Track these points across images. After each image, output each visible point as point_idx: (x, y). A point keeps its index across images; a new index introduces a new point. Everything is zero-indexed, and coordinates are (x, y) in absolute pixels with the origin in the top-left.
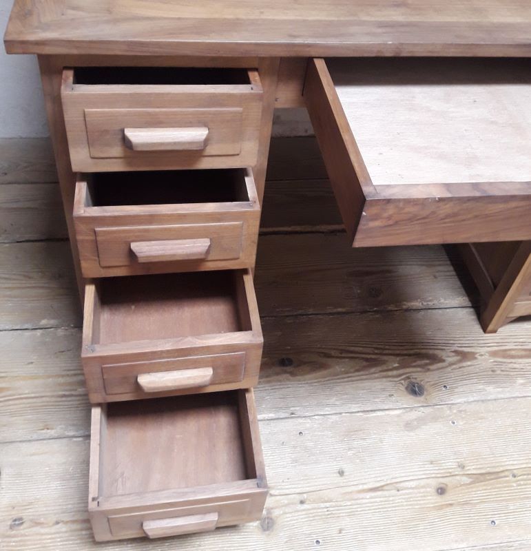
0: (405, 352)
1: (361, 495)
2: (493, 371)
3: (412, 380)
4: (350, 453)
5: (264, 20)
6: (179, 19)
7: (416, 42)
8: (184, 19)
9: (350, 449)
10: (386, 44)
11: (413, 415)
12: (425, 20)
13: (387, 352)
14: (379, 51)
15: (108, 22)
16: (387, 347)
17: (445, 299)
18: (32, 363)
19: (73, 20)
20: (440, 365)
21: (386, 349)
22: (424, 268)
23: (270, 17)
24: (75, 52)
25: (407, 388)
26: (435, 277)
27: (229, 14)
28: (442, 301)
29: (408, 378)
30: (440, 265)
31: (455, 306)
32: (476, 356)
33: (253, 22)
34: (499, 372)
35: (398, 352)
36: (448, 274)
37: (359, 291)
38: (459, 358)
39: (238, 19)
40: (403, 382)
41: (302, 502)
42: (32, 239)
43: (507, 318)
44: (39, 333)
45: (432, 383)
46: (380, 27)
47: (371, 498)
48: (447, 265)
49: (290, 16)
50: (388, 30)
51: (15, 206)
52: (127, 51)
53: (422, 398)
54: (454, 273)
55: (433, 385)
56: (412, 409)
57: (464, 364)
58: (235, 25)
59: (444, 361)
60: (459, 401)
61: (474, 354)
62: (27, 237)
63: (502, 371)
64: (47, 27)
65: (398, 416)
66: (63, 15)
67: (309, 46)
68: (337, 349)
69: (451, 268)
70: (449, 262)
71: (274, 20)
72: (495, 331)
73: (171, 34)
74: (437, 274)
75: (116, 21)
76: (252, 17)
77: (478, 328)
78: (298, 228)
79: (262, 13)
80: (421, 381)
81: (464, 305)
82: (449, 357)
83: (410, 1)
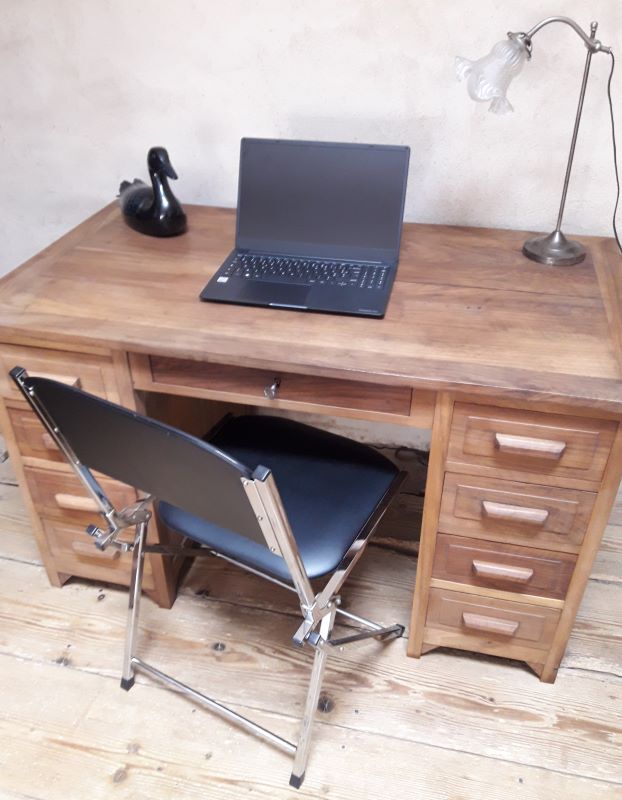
1: (214, 783)
4: (227, 742)
8: (68, 317)
9: (229, 738)
12: (249, 338)
20: (366, 689)
23: (131, 322)
27: (104, 316)
34: (423, 714)
38: (389, 688)
41: (160, 769)
43: (423, 644)
47: (222, 788)
49: (147, 322)
50: (209, 341)
59: (371, 686)
60: (363, 728)
61: (408, 689)
73: (46, 326)
82: (379, 684)
83: (258, 322)
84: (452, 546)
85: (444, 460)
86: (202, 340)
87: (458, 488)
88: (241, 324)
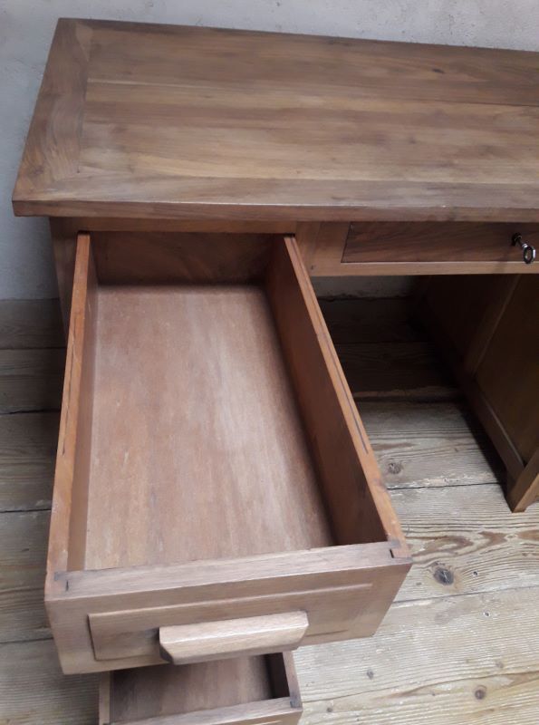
0: (431, 535)
1: (394, 701)
2: (524, 555)
3: (442, 567)
5: (303, 180)
6: (209, 178)
7: (472, 206)
8: (213, 178)
9: (378, 647)
10: (440, 208)
11: (444, 606)
12: (476, 182)
13: (412, 535)
14: (431, 216)
15: (129, 181)
16: (411, 529)
17: (469, 475)
18: (27, 550)
19: (90, 177)
20: (467, 549)
21: (411, 532)
22: (444, 440)
23: (308, 177)
24: (93, 214)
25: (435, 575)
26: (456, 450)
27: (263, 173)
28: (466, 477)
29: (436, 564)
30: (459, 438)
31: (479, 482)
32: (506, 538)
33: (291, 183)
34: (530, 556)
35: (424, 535)
36: (472, 446)
38: (488, 540)
39: (274, 179)
40: (430, 568)
41: (329, 710)
42: (27, 409)
44: (34, 515)
45: (461, 569)
46: (429, 189)
47: (405, 704)
48: (468, 437)
49: (331, 176)
50: (439, 192)
51: (7, 373)
52: (153, 214)
53: (451, 587)
54: (476, 446)
55: (463, 571)
56: (442, 599)
57: (494, 547)
58: (270, 185)
59: (471, 544)
60: (491, 589)
61: (503, 535)
62: (22, 407)
63: (534, 554)
64: (60, 186)
65: (428, 607)
66: (78, 172)
67: (355, 209)
69: (473, 441)
70: (470, 435)
71: (312, 180)
72: (523, 510)
73: (202, 195)
74: (457, 447)
75: (140, 180)
76: (290, 177)
77: (505, 507)
79: (298, 172)
80: (450, 567)
81: (489, 481)
82: (477, 539)
83: (456, 162)
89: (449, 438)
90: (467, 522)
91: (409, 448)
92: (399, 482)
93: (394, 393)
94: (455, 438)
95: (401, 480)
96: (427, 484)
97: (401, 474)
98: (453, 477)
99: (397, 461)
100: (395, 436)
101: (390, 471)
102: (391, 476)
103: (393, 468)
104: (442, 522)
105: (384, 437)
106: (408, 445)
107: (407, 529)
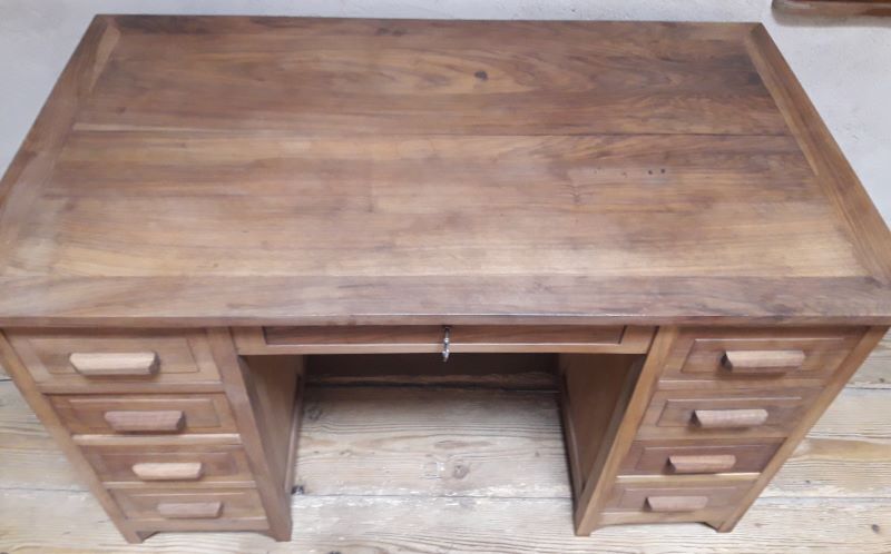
16: (455, 546)
17: (541, 486)
18: (68, 533)
22: (527, 441)
23: (222, 273)
26: (537, 455)
28: (537, 488)
30: (547, 439)
31: (550, 495)
35: (467, 553)
36: (554, 451)
37: (442, 469)
48: (556, 439)
68: (396, 545)
72: (588, 535)
74: (539, 450)
77: (569, 528)
78: (393, 379)
79: (216, 265)
81: (561, 495)
83: (399, 242)
84: (647, 449)
85: (656, 379)
86: (338, 294)
87: (667, 403)
88: (379, 249)
89: (534, 439)
90: (519, 543)
91: (484, 448)
92: (459, 490)
93: (491, 379)
94: (540, 439)
95: (463, 488)
96: (490, 494)
97: (464, 480)
98: (523, 487)
99: (466, 463)
100: (473, 432)
101: (455, 476)
102: (453, 481)
103: (459, 471)
104: (491, 540)
105: (462, 432)
106: (484, 444)
107: (450, 545)
